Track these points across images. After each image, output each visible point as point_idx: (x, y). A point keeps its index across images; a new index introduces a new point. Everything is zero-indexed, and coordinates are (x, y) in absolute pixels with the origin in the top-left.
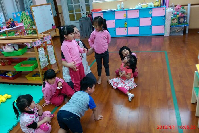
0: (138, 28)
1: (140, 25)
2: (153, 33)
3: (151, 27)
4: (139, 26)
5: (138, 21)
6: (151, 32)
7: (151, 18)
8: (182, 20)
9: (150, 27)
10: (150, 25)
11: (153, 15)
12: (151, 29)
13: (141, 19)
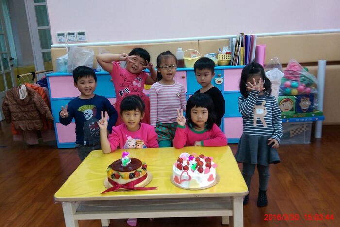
8: (305, 104)
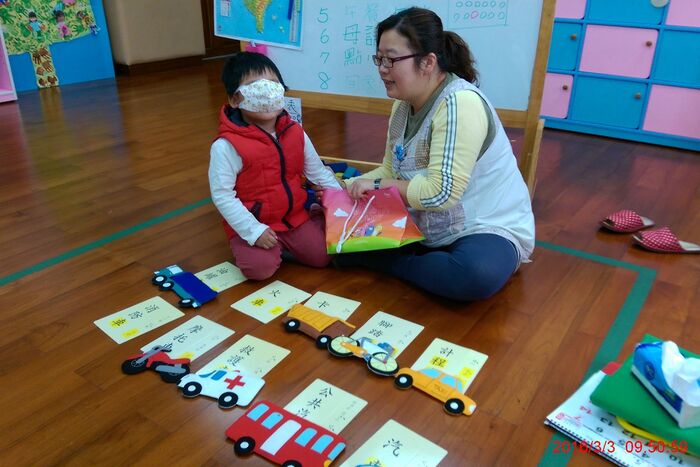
0: (568, 81)
1: (584, 67)
2: (647, 127)
3: (647, 94)
4: (574, 73)
5: (577, 41)
6: (641, 122)
7: (652, 36)
9: (639, 92)
10: (642, 73)
11: (671, 21)
12: (642, 100)
13: (592, 33)
